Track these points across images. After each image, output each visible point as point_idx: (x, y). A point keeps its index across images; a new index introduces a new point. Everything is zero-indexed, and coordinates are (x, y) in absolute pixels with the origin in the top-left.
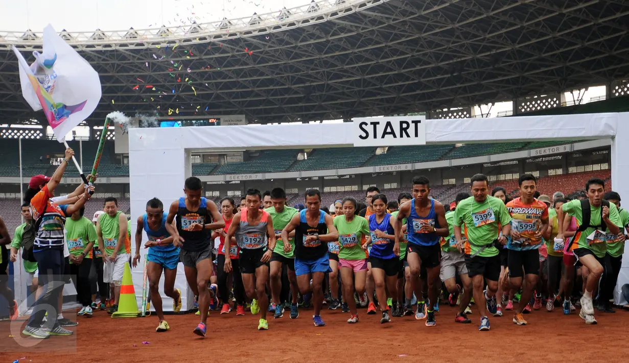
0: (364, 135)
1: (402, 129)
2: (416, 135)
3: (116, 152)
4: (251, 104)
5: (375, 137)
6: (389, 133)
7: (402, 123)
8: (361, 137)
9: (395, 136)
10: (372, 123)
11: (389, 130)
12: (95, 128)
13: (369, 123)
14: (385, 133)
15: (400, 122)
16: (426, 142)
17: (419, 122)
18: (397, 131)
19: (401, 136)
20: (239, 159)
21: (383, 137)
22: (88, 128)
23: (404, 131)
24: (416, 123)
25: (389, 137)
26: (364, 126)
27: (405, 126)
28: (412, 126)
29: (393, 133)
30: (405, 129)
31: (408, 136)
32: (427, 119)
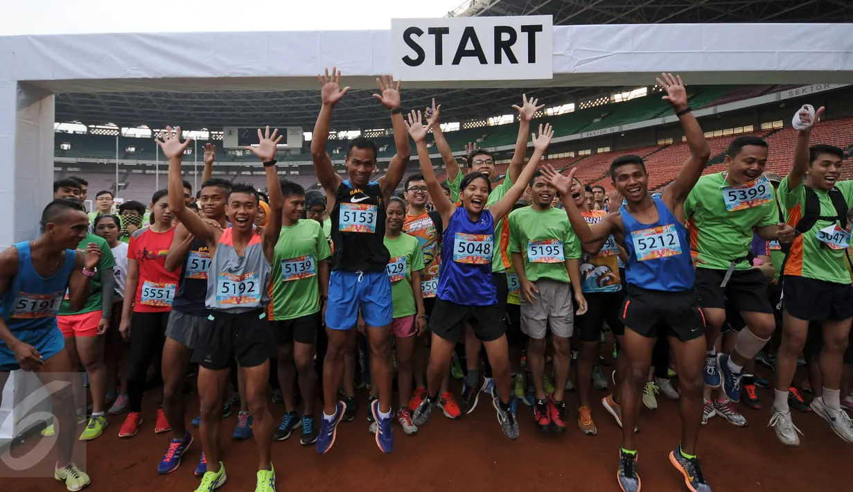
0: (414, 56)
1: (499, 45)
2: (532, 59)
3: (224, 147)
4: (305, 120)
5: (439, 61)
6: (470, 53)
7: (499, 30)
8: (407, 60)
9: (483, 61)
10: (431, 31)
11: (470, 46)
12: (212, 132)
13: (426, 31)
14: (461, 53)
15: (496, 28)
16: (554, 75)
17: (539, 28)
18: (488, 49)
19: (498, 60)
20: (298, 153)
21: (456, 61)
22: (208, 132)
23: (503, 47)
24: (532, 30)
25: (470, 62)
26: (413, 37)
27: (505, 37)
28: (523, 38)
29: (478, 52)
30: (507, 46)
31: (513, 60)
32: (555, 22)
